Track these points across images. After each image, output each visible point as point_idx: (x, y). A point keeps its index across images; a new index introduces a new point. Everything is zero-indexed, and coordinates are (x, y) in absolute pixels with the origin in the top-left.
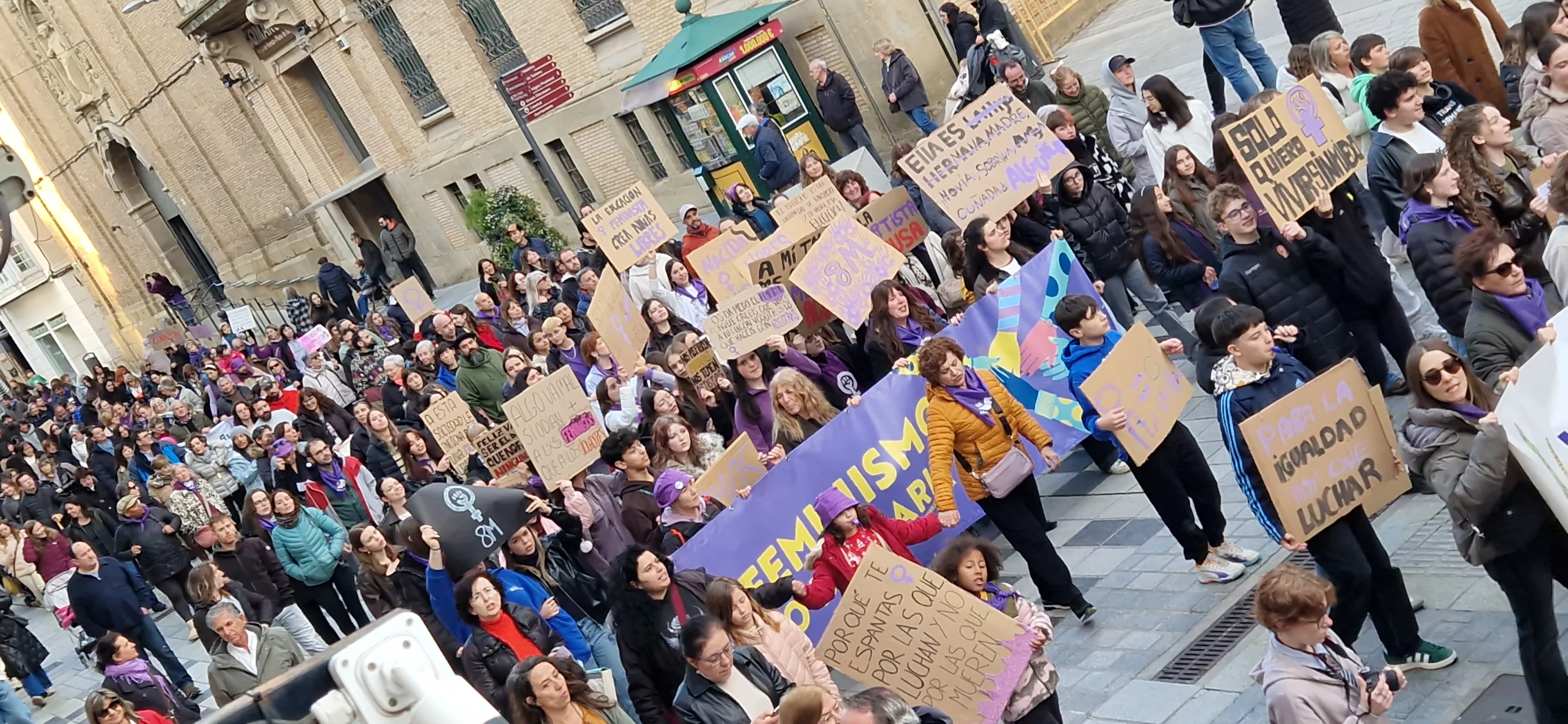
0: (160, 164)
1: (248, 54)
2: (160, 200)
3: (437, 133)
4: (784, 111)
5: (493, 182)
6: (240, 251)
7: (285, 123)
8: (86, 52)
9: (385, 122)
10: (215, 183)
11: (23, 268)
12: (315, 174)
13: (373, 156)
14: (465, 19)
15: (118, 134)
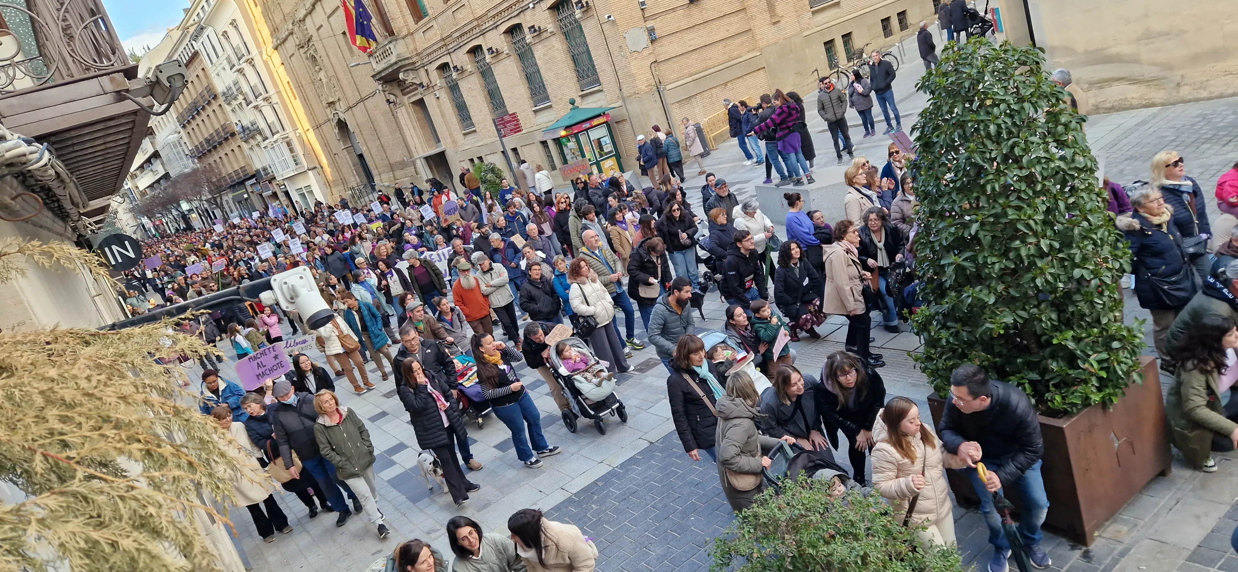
0: (357, 131)
1: (398, 92)
2: (355, 146)
3: (469, 137)
4: (606, 151)
5: (488, 160)
6: (384, 172)
7: (409, 123)
8: (334, 81)
9: (449, 129)
10: (378, 142)
11: (297, 164)
12: (418, 145)
13: (442, 142)
14: (486, 93)
15: (342, 116)
